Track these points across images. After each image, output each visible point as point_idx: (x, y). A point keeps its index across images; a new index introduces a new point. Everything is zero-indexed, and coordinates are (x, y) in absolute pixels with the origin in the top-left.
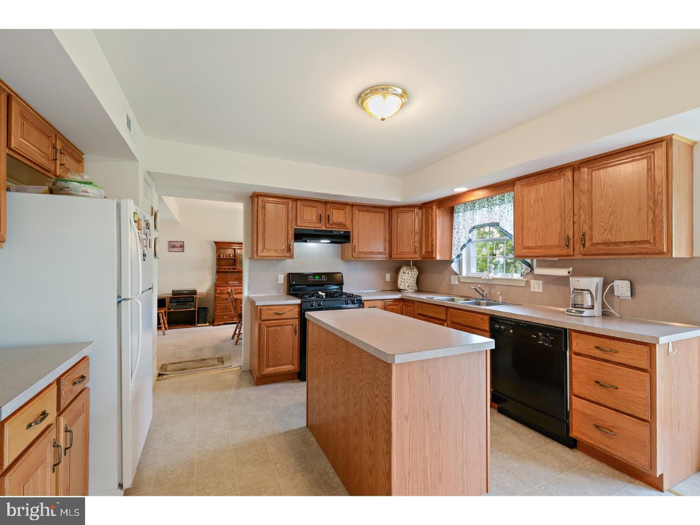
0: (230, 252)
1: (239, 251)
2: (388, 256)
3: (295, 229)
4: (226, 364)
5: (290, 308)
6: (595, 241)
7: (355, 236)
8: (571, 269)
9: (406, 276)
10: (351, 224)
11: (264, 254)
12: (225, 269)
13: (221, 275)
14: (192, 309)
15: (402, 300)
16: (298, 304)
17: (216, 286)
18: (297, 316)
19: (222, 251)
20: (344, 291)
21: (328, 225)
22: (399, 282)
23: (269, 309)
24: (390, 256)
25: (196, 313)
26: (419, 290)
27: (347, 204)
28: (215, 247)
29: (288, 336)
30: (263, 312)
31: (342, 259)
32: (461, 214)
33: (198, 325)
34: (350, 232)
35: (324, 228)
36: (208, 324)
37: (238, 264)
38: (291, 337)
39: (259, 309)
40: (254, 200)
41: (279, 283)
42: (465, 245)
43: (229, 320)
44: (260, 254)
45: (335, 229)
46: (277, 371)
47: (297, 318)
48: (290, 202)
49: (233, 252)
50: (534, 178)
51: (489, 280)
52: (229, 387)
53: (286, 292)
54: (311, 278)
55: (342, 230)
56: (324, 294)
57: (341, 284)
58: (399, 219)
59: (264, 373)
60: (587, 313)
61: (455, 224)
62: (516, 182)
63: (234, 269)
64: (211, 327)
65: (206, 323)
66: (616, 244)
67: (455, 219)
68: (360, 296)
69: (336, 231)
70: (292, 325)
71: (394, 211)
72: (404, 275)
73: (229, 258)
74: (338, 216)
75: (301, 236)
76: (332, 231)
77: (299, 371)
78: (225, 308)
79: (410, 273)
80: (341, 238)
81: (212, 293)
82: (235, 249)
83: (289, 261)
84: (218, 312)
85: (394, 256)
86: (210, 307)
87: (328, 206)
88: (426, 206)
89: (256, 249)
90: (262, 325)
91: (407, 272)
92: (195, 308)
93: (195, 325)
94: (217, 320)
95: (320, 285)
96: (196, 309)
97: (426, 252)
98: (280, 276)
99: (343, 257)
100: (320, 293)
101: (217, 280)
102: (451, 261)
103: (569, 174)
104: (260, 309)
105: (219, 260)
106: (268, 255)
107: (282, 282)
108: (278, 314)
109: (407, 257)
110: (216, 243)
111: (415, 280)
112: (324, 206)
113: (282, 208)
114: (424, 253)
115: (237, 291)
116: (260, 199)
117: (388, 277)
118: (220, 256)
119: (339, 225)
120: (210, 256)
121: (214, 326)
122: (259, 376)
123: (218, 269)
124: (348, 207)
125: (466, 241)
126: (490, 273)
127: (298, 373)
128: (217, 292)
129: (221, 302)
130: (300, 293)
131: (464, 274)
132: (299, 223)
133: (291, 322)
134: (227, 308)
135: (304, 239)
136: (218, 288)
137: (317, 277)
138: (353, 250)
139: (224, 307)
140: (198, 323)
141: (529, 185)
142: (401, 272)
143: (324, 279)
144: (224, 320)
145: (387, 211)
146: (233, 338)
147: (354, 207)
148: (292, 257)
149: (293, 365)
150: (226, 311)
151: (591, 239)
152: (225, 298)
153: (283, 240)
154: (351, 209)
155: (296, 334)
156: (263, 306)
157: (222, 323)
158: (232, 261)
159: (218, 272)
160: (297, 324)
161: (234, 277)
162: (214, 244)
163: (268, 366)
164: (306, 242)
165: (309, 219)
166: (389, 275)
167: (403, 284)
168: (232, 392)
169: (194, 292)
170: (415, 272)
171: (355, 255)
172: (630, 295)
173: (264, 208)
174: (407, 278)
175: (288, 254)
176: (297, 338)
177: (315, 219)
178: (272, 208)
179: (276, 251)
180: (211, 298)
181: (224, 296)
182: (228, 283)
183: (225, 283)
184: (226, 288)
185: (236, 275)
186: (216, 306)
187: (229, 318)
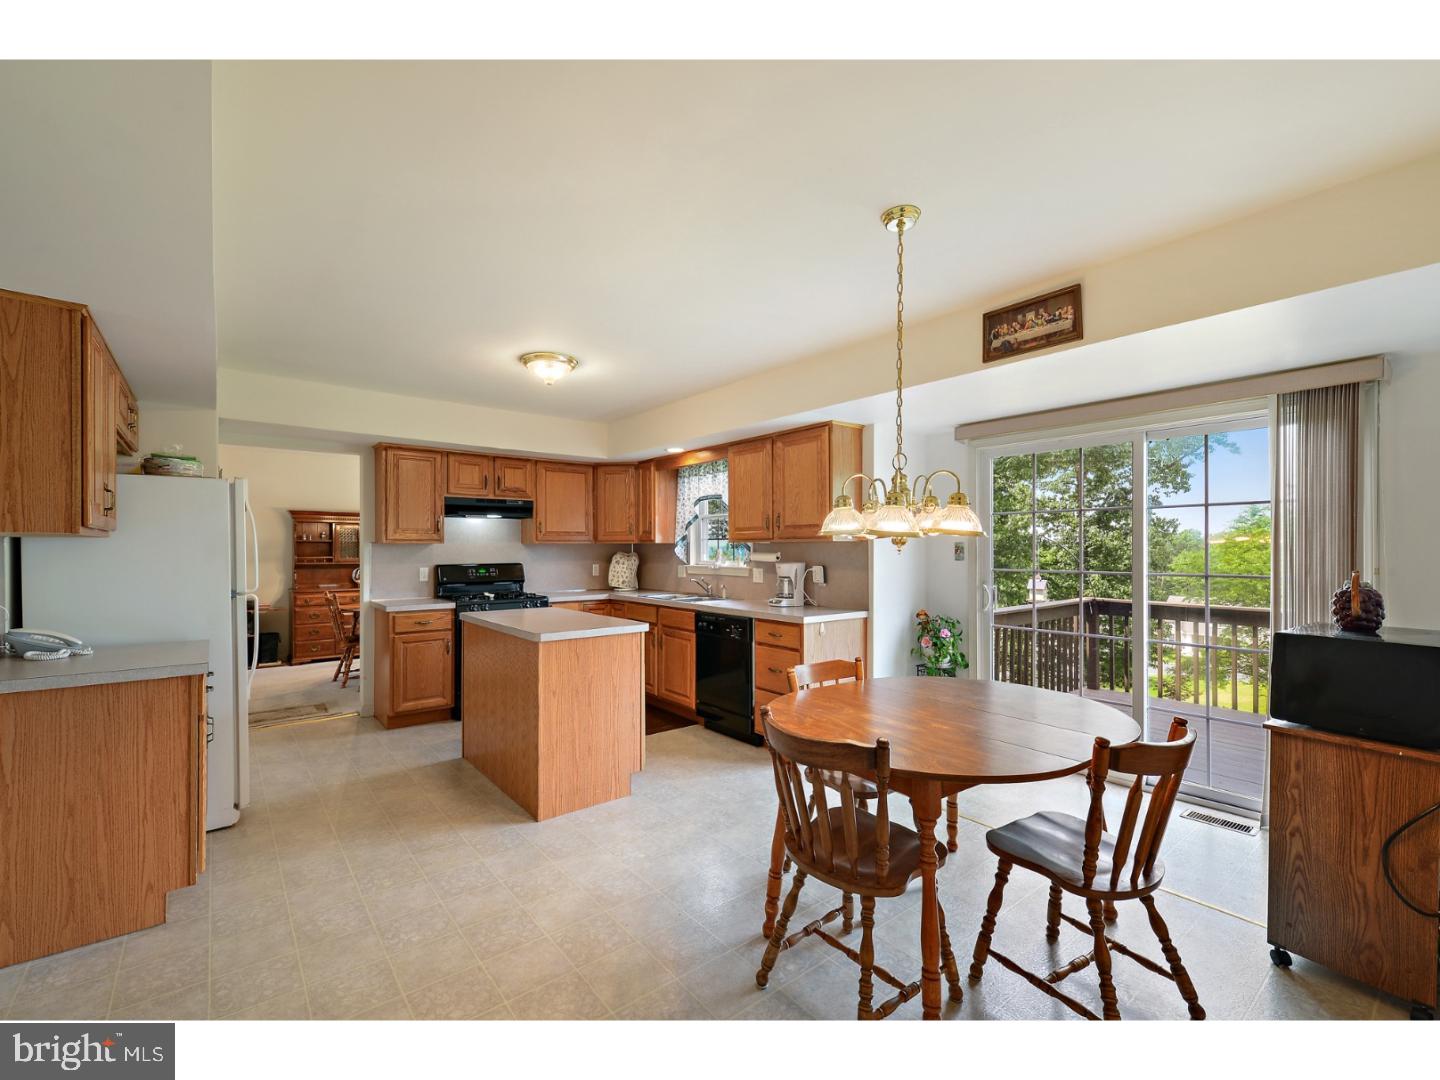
0: (319, 529)
1: (338, 527)
2: (591, 538)
3: (446, 498)
4: (331, 711)
5: (438, 615)
6: (787, 524)
7: (540, 508)
8: (779, 554)
9: (619, 568)
10: (534, 491)
11: (397, 536)
12: (312, 561)
13: (303, 572)
15: (609, 601)
16: (452, 610)
17: (295, 591)
18: (450, 627)
19: (305, 527)
20: (525, 591)
21: (497, 492)
22: (610, 577)
23: (409, 618)
24: (595, 537)
26: (641, 588)
27: (528, 460)
28: (292, 521)
29: (436, 655)
30: (397, 621)
31: (522, 542)
32: (686, 480)
34: (532, 502)
35: (491, 497)
36: (279, 663)
37: (338, 552)
38: (441, 657)
39: (391, 617)
40: (381, 454)
41: (422, 579)
42: (690, 523)
43: (323, 653)
44: (391, 536)
45: (510, 498)
46: (420, 707)
47: (449, 630)
48: (439, 458)
49: (327, 528)
50: (744, 445)
51: (715, 569)
52: (346, 734)
53: (433, 594)
54: (472, 574)
55: (520, 500)
56: (492, 596)
57: (521, 581)
58: (607, 484)
59: (400, 709)
60: (784, 602)
61: (679, 493)
62: (730, 448)
63: (331, 560)
64: (287, 667)
65: (275, 661)
66: (800, 527)
67: (680, 486)
68: (545, 597)
69: (512, 501)
70: (443, 639)
71: (601, 471)
72: (616, 565)
73: (318, 540)
74: (513, 479)
75: (456, 508)
76: (505, 501)
77: (453, 706)
78: (314, 631)
79: (626, 562)
80: (519, 511)
81: (286, 605)
82: (331, 524)
83: (436, 546)
84: (299, 641)
85: (600, 537)
86: (284, 631)
87: (498, 463)
88: (643, 465)
89: (384, 528)
90: (396, 641)
91: (621, 561)
94: (298, 655)
95: (487, 582)
97: (644, 532)
98: (422, 569)
99: (525, 540)
100: (486, 594)
101: (295, 581)
102: (674, 546)
103: (769, 446)
104: (394, 617)
105: (299, 544)
106: (401, 537)
107: (426, 579)
108: (420, 626)
109: (620, 539)
110: (293, 513)
111: (634, 573)
112: (491, 463)
113: (426, 467)
114: (641, 533)
116: (391, 453)
117: (596, 569)
118: (301, 537)
119: (515, 492)
120: (280, 536)
121: (291, 665)
122: (391, 714)
123: (299, 561)
124: (529, 466)
125: (691, 518)
126: (717, 560)
127: (452, 709)
128: (299, 602)
129: (307, 622)
130: (455, 595)
131: (693, 562)
132: (452, 490)
133: (441, 635)
134: (318, 632)
135: (460, 513)
136: (299, 596)
137: (482, 571)
138: (538, 529)
139: (311, 630)
141: (739, 453)
142: (614, 561)
143: (494, 573)
144: (313, 653)
145: (591, 470)
146: (335, 679)
147: (539, 464)
148: (441, 540)
149: (444, 698)
150: (314, 637)
151: (784, 521)
152: (314, 615)
153: (428, 515)
154: (533, 467)
155: (448, 652)
156: (397, 613)
157: (309, 659)
158: (325, 548)
159: (297, 567)
160: (450, 637)
161: (328, 576)
162: (289, 516)
163: (406, 700)
164: (464, 516)
165: (468, 483)
166: (597, 566)
167: (616, 579)
168: (351, 738)
170: (634, 562)
171: (540, 537)
172: (822, 581)
173: (397, 466)
174: (622, 571)
175: (435, 536)
176: (449, 658)
177: (477, 483)
178: (408, 465)
179: (417, 531)
180: (285, 615)
181: (312, 611)
182: (318, 587)
183: (313, 588)
184: (316, 596)
185: (334, 572)
186: (295, 629)
187: (323, 649)
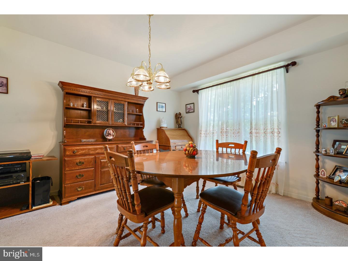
12: (76, 122)
13: (70, 130)
14: (22, 183)
17: (64, 144)
19: (72, 97)
25: (30, 189)
28: (61, 93)
33: (34, 208)
36: (51, 203)
43: (86, 191)
63: (89, 122)
64: (58, 207)
65: (48, 202)
73: (81, 108)
78: (80, 175)
81: (57, 155)
84: (67, 184)
86: (55, 175)
92: (28, 180)
93: (28, 208)
94: (66, 195)
96: (30, 183)
101: (64, 137)
110: (63, 85)
115: (98, 151)
118: (69, 105)
121: (61, 205)
123: (66, 121)
128: (68, 153)
129: (74, 169)
134: (83, 176)
136: (67, 148)
139: (77, 174)
140: (34, 205)
144: (78, 193)
150: (80, 180)
152: (80, 162)
157: (75, 197)
159: (66, 126)
161: (87, 133)
169: (27, 156)
180: (57, 163)
181: (78, 159)
182: (81, 141)
183: (77, 141)
184: (82, 148)
185: (91, 131)
186: (65, 174)
187: (85, 189)
